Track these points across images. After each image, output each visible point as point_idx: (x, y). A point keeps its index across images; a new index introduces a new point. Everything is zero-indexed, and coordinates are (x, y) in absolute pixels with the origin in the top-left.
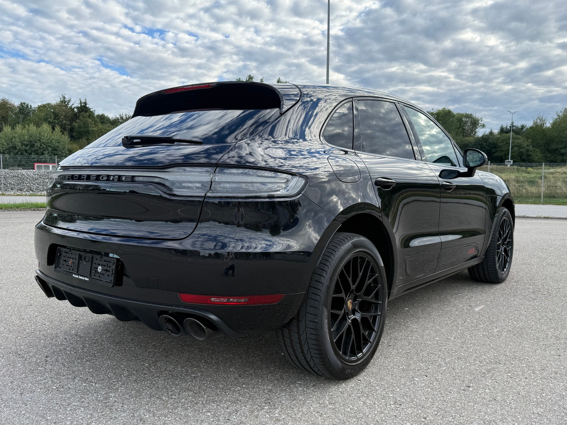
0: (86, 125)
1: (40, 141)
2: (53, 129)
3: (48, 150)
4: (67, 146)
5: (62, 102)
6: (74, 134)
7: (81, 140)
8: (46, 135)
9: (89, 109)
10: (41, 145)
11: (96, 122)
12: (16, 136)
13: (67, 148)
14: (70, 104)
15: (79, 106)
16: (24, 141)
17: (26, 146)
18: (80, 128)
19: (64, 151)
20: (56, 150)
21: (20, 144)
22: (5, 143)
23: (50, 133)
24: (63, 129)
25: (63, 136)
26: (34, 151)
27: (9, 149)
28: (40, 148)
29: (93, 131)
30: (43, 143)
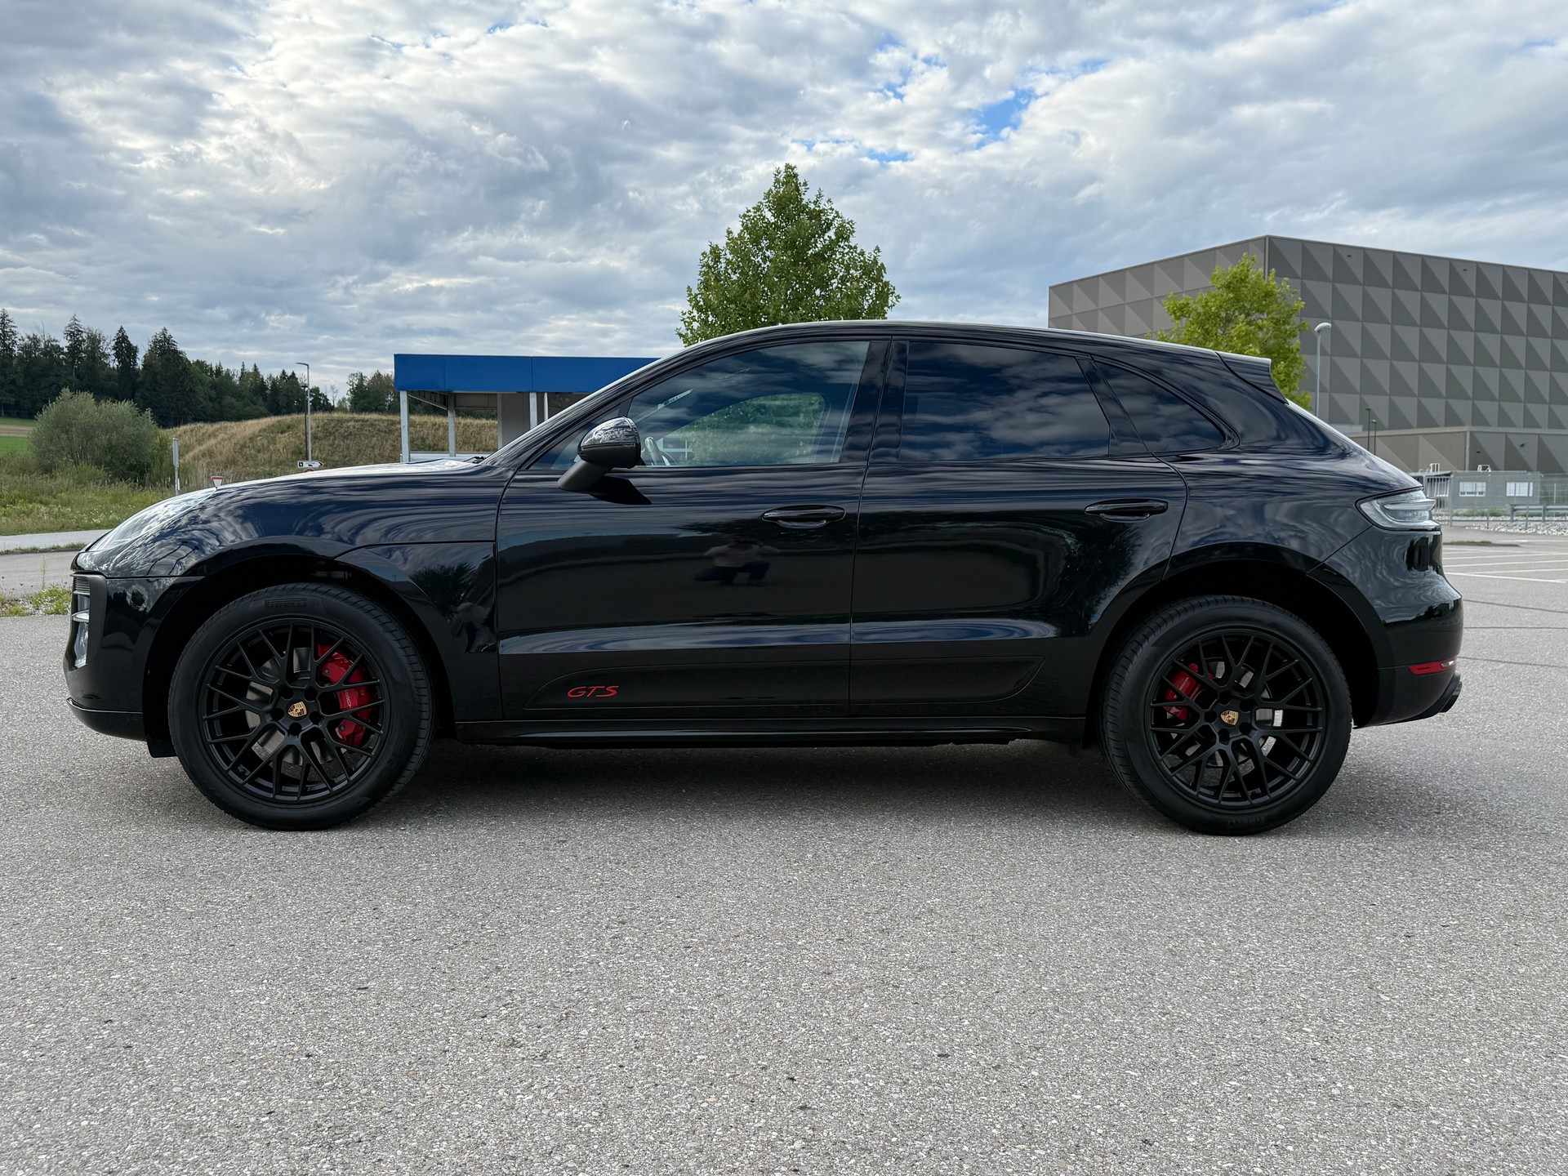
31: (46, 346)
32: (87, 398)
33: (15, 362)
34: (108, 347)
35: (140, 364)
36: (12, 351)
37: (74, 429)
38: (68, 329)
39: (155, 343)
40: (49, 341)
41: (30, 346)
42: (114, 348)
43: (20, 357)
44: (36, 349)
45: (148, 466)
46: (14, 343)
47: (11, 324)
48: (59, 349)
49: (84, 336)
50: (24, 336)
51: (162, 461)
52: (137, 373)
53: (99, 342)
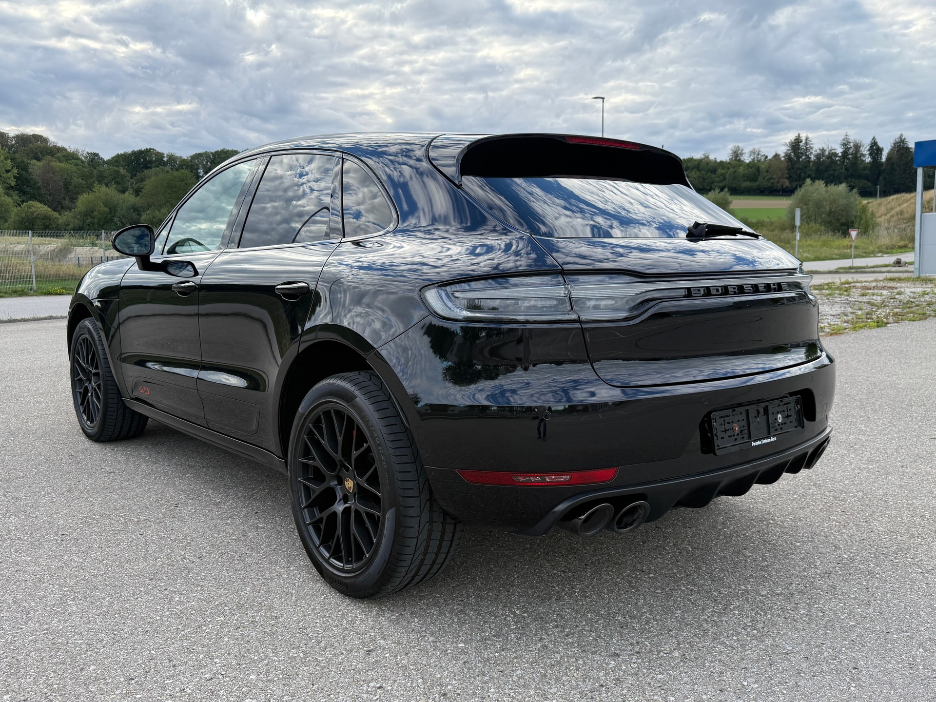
31: (829, 153)
32: (820, 185)
33: (811, 164)
34: (865, 150)
35: (884, 159)
36: (810, 158)
37: (810, 203)
38: (843, 141)
39: (895, 144)
40: (831, 150)
41: (820, 154)
42: (869, 150)
43: (814, 162)
44: (823, 156)
45: (852, 222)
46: (811, 153)
47: (810, 143)
48: (836, 155)
49: (852, 144)
50: (817, 149)
51: (861, 219)
52: (881, 164)
53: (860, 147)
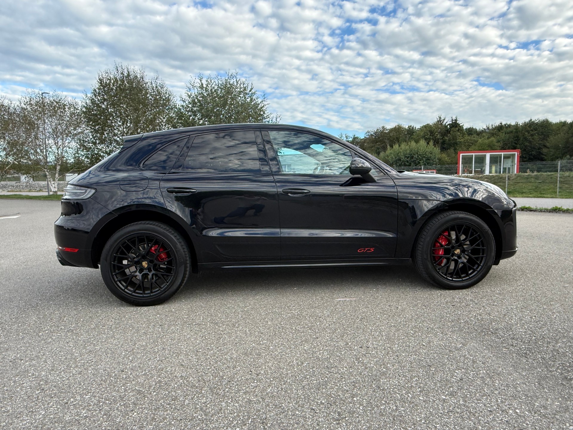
0: (455, 138)
1: (417, 153)
2: (428, 143)
3: (423, 160)
4: (437, 156)
5: (438, 121)
6: (445, 146)
7: (449, 150)
8: (422, 149)
9: (459, 125)
10: (418, 157)
11: (463, 134)
12: (401, 151)
13: (437, 158)
14: (445, 122)
15: (451, 123)
16: (406, 154)
17: (408, 158)
18: (449, 140)
19: (435, 160)
20: (429, 160)
21: (403, 157)
22: (394, 157)
23: (426, 147)
24: (436, 142)
25: (435, 148)
26: (413, 161)
27: (396, 161)
28: (417, 159)
29: (460, 142)
30: (420, 155)
